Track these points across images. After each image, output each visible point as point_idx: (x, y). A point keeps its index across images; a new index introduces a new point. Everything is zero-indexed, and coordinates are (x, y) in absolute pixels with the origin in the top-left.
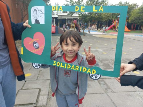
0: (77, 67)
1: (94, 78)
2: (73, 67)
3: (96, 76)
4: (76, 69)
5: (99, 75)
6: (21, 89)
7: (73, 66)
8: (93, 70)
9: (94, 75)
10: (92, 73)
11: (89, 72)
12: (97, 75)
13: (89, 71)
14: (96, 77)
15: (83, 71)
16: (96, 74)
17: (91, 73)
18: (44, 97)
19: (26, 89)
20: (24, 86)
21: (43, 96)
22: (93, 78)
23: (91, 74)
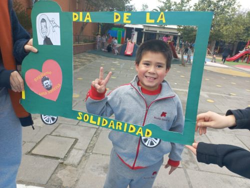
0: (119, 124)
1: (149, 146)
2: (112, 124)
3: (152, 142)
4: (117, 128)
5: (156, 139)
6: (50, 135)
7: (112, 121)
8: (147, 130)
9: (149, 140)
10: (146, 135)
11: (140, 133)
12: (154, 139)
13: (140, 131)
14: (152, 144)
15: (130, 131)
16: (151, 137)
17: (144, 136)
18: (78, 153)
19: (56, 136)
20: (56, 131)
21: (77, 151)
22: (146, 144)
23: (143, 138)
